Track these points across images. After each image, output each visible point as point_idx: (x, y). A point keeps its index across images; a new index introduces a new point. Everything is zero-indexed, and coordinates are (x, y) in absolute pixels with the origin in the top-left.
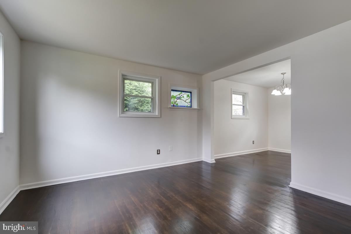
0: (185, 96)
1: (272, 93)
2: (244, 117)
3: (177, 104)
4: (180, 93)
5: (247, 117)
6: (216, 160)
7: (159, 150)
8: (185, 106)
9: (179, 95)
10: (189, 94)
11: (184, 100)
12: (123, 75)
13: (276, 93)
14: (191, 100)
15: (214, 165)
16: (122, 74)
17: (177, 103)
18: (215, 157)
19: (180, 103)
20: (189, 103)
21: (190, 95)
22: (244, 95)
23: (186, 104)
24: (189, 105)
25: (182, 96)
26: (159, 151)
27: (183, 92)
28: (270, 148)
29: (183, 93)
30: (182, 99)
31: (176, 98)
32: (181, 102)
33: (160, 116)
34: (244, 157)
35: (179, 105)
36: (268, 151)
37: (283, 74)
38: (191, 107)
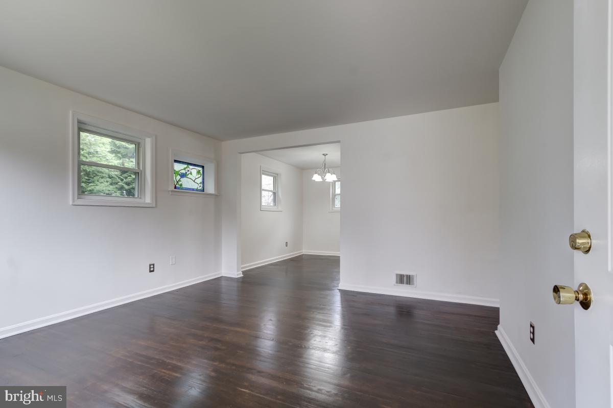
0: (194, 171)
1: (313, 179)
2: (275, 208)
3: (181, 185)
4: (186, 166)
5: (280, 209)
6: (244, 272)
7: (154, 265)
8: (193, 190)
9: (185, 169)
10: (200, 169)
11: (192, 180)
12: (79, 122)
13: (317, 178)
14: (203, 179)
15: (241, 280)
16: (78, 120)
17: (180, 183)
18: (242, 268)
19: (186, 183)
20: (200, 185)
21: (201, 172)
22: (275, 177)
23: (195, 186)
24: (200, 188)
25: (189, 172)
26: (152, 266)
27: (191, 164)
28: (306, 251)
29: (191, 167)
30: (190, 176)
31: (179, 175)
32: (188, 182)
33: (154, 205)
34: (277, 265)
35: (184, 186)
36: (303, 255)
37: (324, 155)
38: (203, 190)
